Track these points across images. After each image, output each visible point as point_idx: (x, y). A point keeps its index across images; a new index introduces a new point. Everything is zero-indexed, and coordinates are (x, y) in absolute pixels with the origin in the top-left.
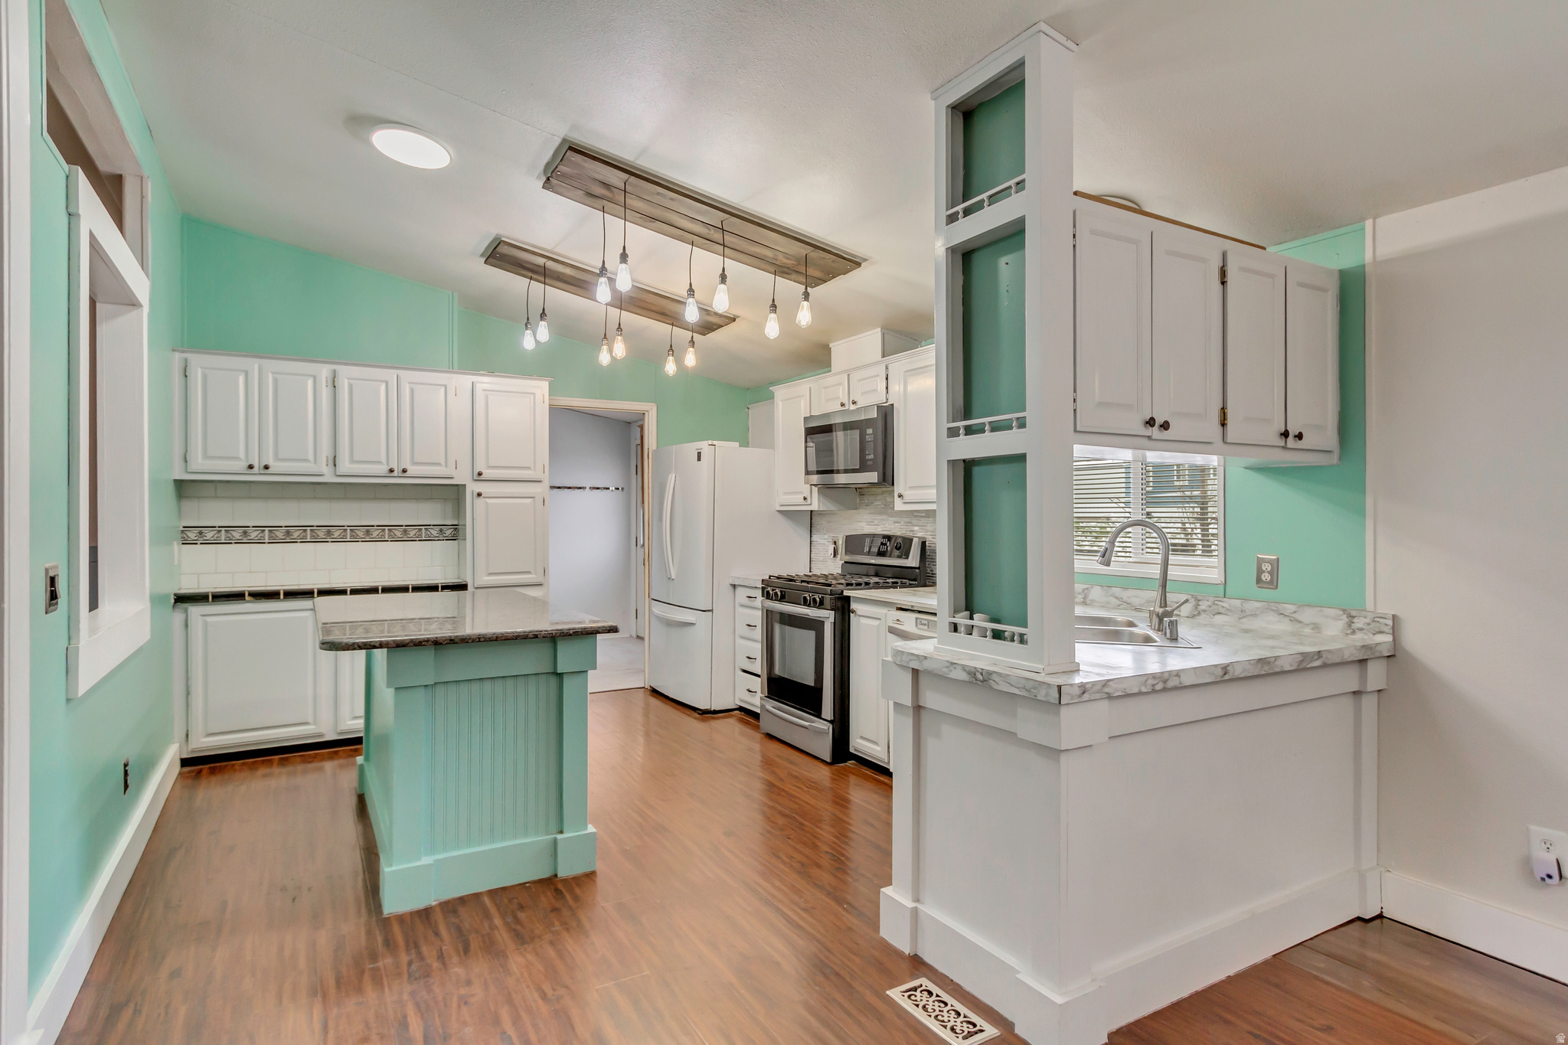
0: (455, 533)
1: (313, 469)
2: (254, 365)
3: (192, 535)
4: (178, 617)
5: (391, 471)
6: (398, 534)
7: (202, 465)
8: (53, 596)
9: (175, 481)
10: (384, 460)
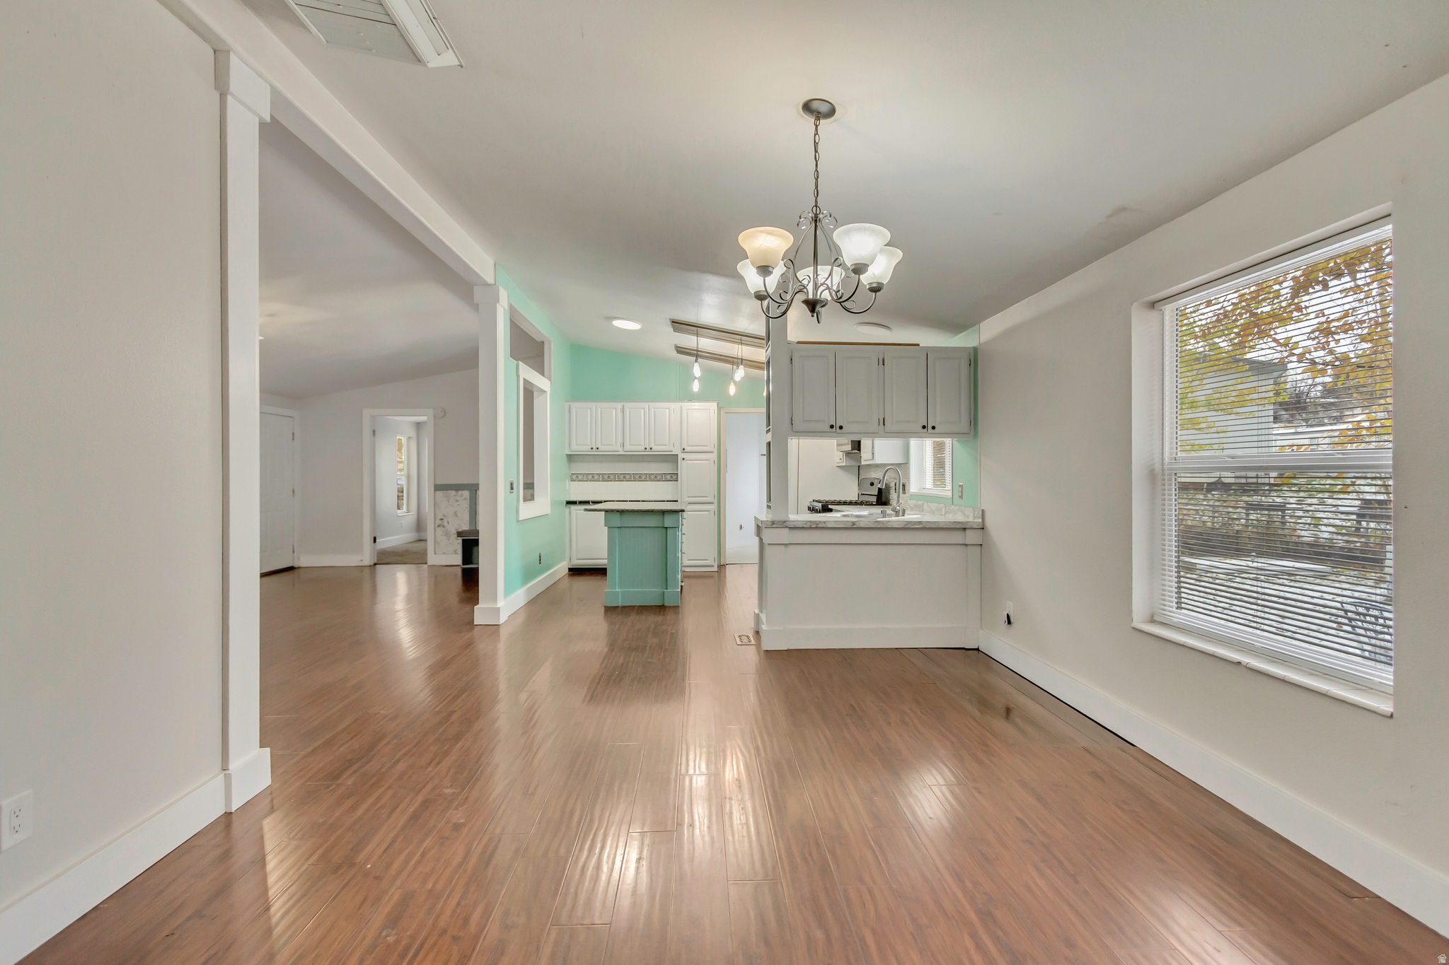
0: (674, 477)
1: (615, 449)
2: (593, 405)
3: (574, 477)
4: (567, 510)
5: (646, 449)
6: (653, 478)
7: (577, 448)
8: (512, 488)
9: (567, 455)
10: (643, 444)
